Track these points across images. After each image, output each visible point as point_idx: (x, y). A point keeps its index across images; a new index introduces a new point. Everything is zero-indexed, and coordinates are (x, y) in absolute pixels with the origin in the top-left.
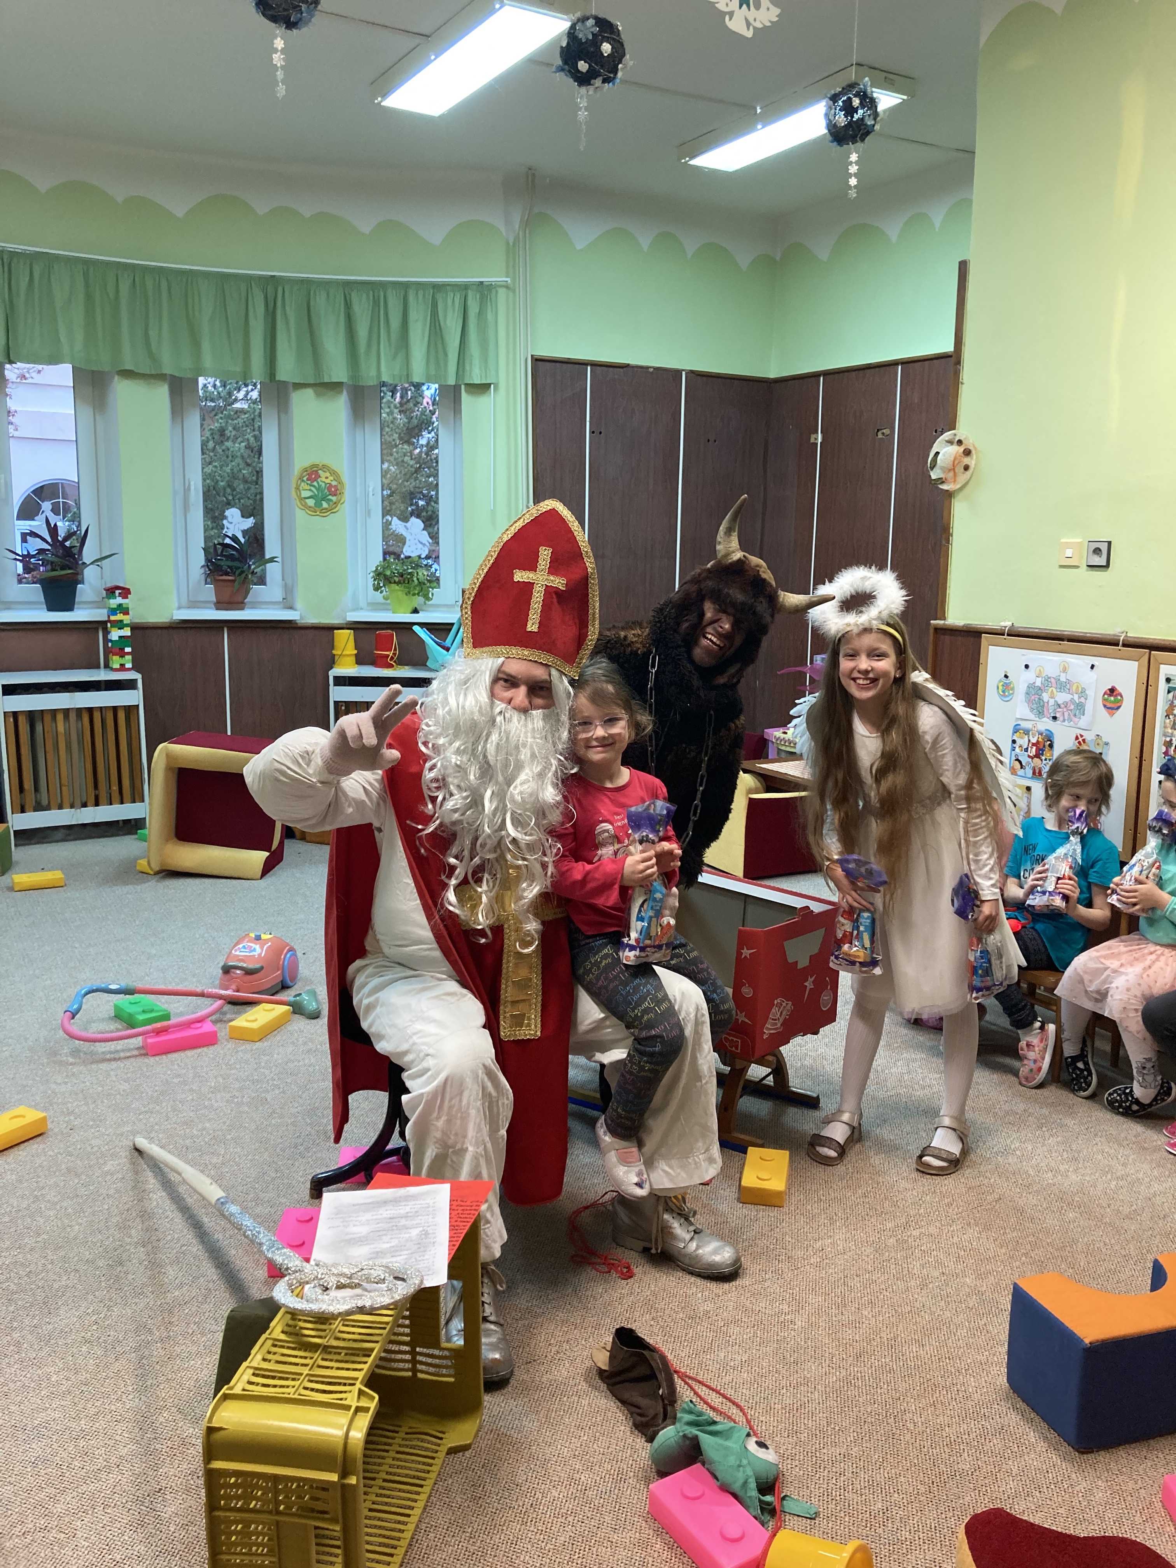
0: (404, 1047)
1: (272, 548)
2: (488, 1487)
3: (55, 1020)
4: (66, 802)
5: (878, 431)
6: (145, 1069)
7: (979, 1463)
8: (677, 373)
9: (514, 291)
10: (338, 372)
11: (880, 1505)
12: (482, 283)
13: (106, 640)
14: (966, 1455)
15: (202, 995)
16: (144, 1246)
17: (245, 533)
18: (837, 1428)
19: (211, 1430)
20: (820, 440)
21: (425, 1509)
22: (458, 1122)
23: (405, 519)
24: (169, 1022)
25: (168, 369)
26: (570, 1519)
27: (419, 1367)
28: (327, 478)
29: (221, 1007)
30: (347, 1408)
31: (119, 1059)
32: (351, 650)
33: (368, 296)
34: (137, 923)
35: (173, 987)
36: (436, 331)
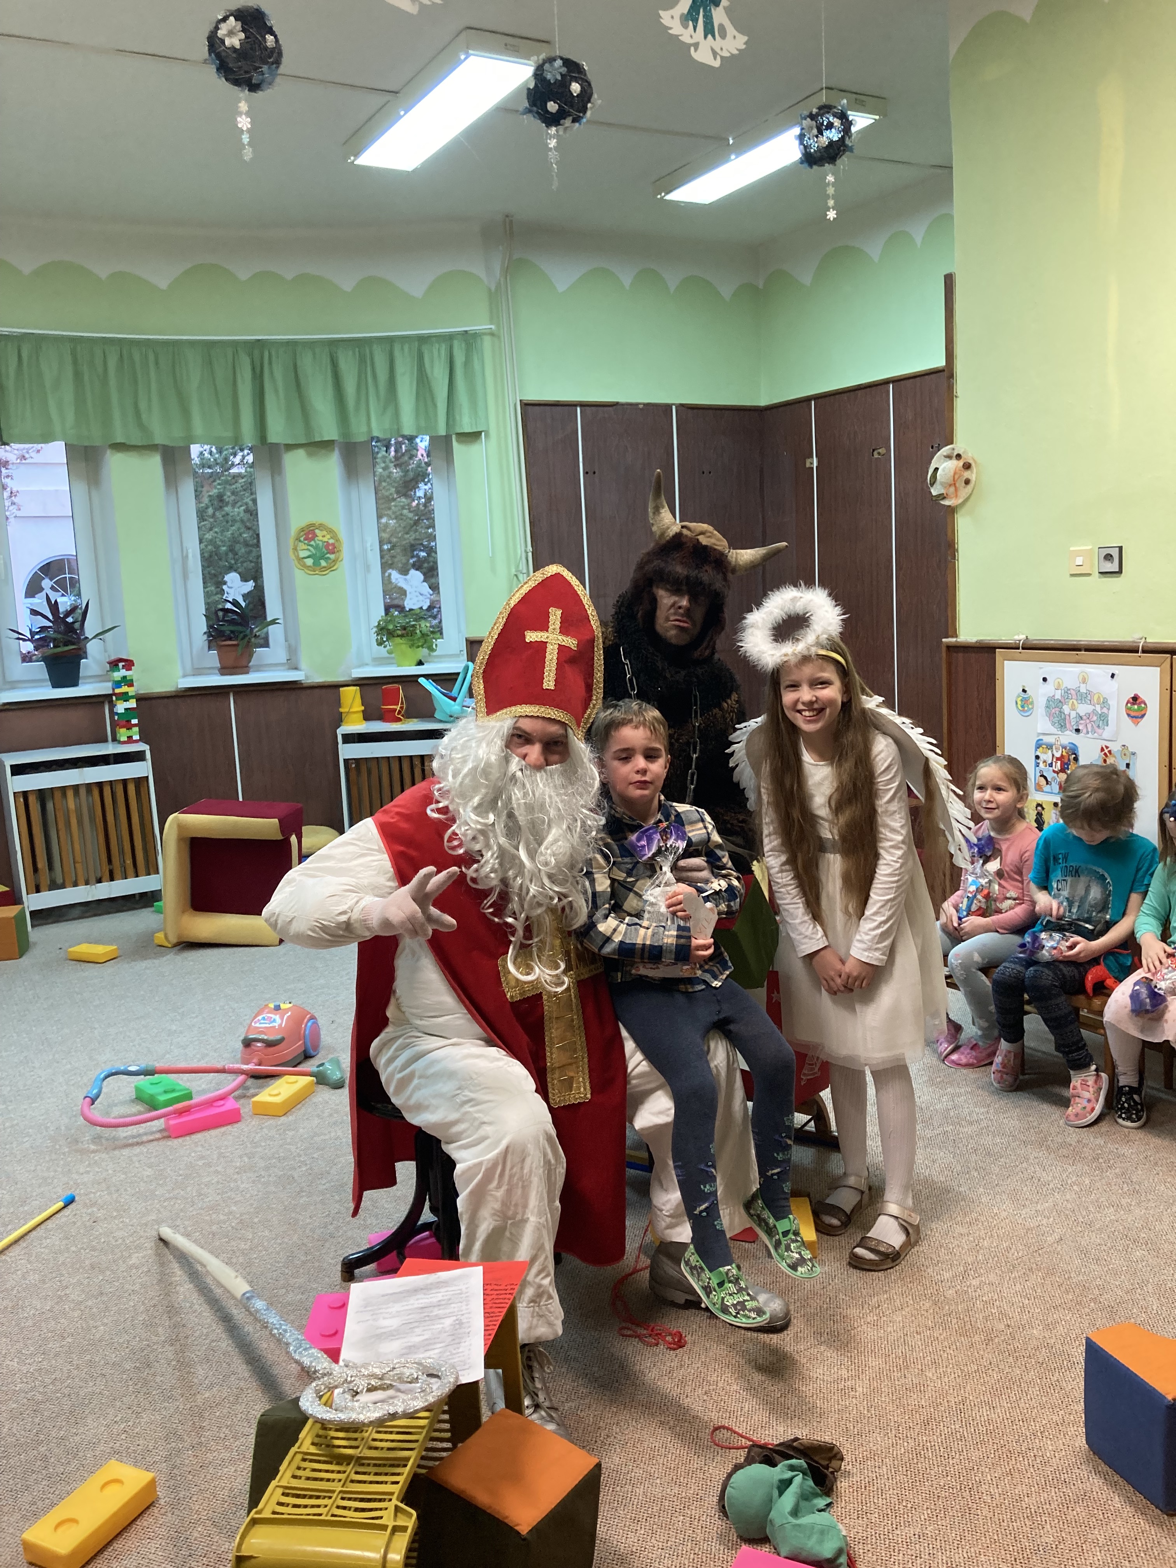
1: (273, 609)
3: (75, 1106)
4: (81, 879)
5: (874, 450)
6: (168, 1153)
8: (668, 407)
9: (499, 337)
10: (329, 430)
12: (466, 332)
13: (112, 713)
15: (223, 1071)
16: (172, 1345)
17: (243, 596)
20: (815, 465)
23: (404, 572)
24: (192, 1102)
25: (159, 439)
28: (324, 536)
29: (245, 1082)
30: (384, 1528)
31: (142, 1143)
32: (358, 707)
33: (354, 353)
34: (157, 999)
35: (194, 1064)
36: (423, 381)
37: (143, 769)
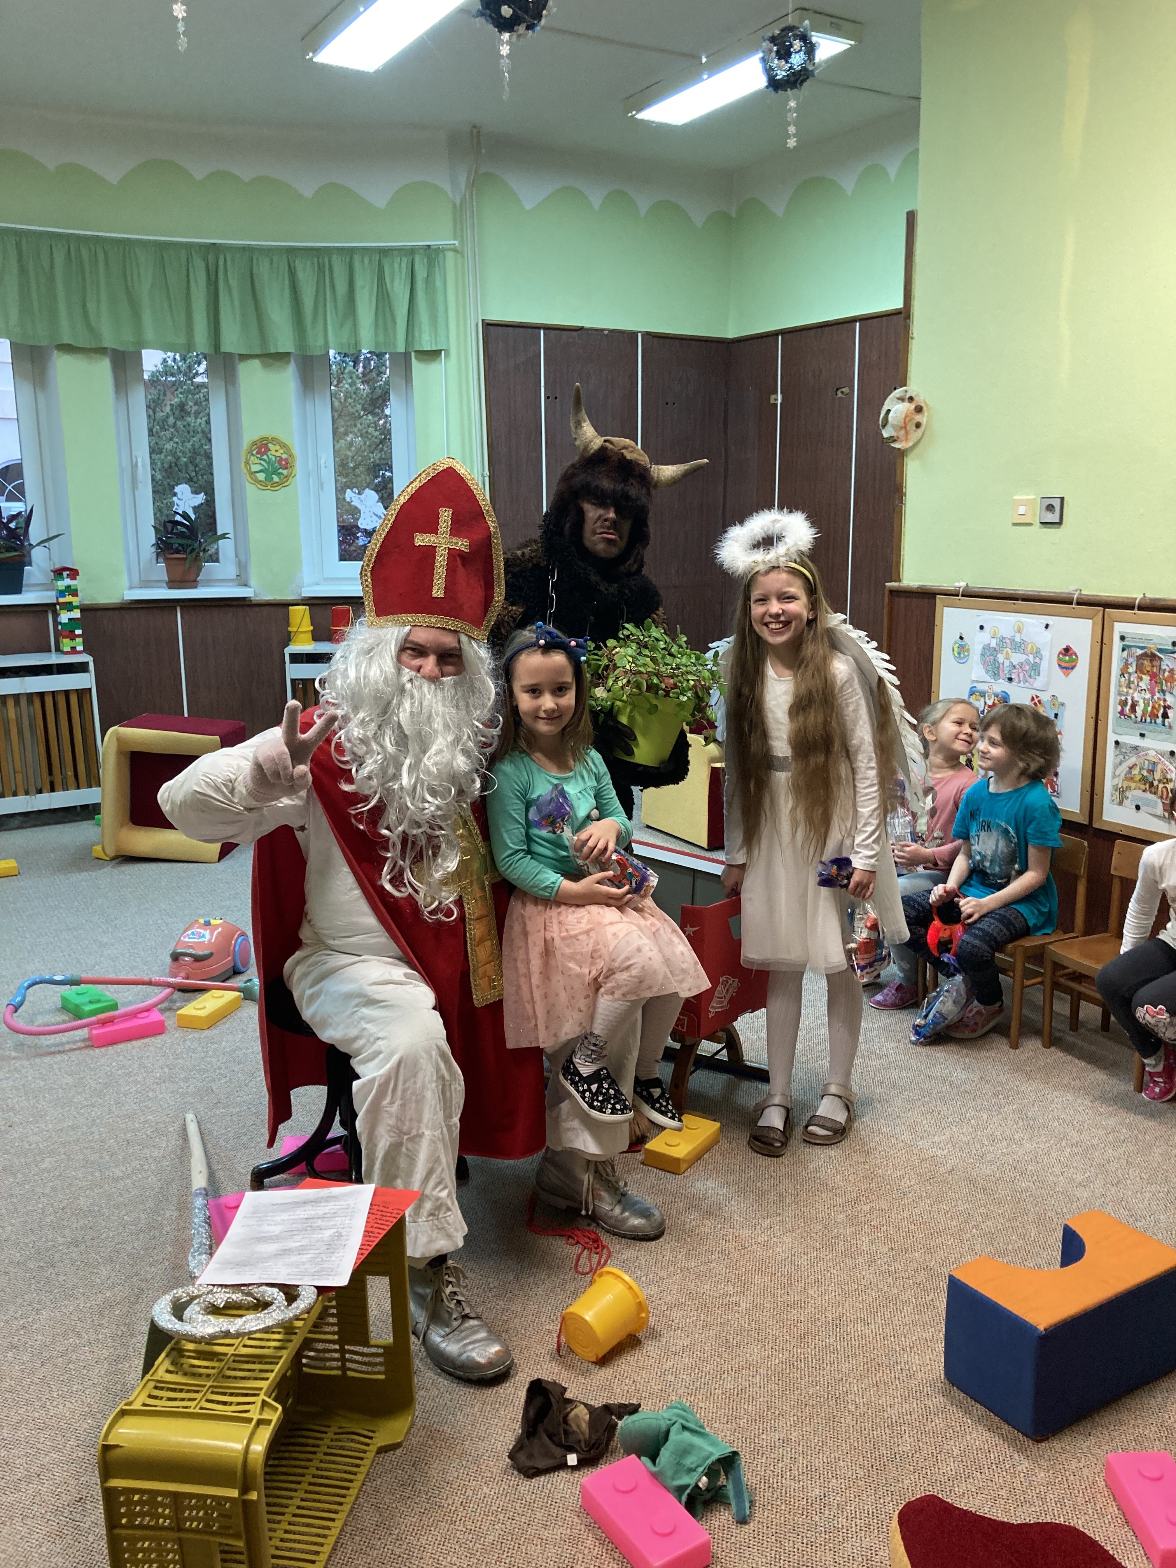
0: (353, 1032)
1: (224, 524)
2: (418, 1486)
4: (21, 789)
5: (837, 389)
6: (89, 1062)
7: (920, 1444)
8: (633, 335)
9: (462, 254)
10: (285, 342)
11: (817, 1492)
12: (429, 246)
13: (56, 623)
14: (907, 1436)
15: (150, 983)
16: (77, 1246)
17: (194, 508)
18: (777, 1412)
19: (106, 1448)
20: (779, 401)
21: (351, 1511)
22: (413, 1105)
23: (359, 491)
24: (116, 1013)
25: (109, 342)
26: (501, 1517)
27: (348, 1365)
28: (276, 451)
29: (171, 994)
30: (249, 1420)
31: (64, 1052)
32: (307, 627)
33: (313, 263)
34: (91, 910)
35: (123, 976)
36: (383, 297)
37: (86, 681)
